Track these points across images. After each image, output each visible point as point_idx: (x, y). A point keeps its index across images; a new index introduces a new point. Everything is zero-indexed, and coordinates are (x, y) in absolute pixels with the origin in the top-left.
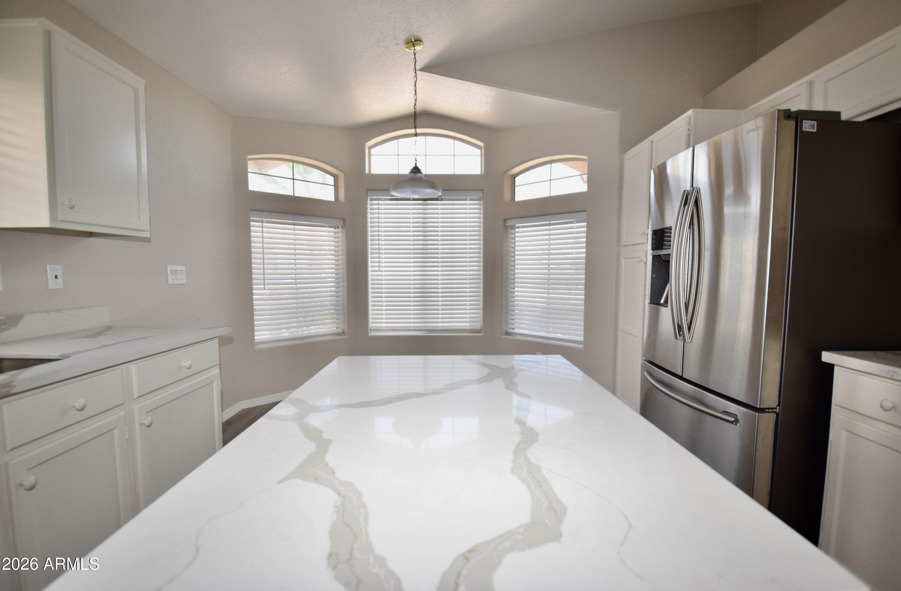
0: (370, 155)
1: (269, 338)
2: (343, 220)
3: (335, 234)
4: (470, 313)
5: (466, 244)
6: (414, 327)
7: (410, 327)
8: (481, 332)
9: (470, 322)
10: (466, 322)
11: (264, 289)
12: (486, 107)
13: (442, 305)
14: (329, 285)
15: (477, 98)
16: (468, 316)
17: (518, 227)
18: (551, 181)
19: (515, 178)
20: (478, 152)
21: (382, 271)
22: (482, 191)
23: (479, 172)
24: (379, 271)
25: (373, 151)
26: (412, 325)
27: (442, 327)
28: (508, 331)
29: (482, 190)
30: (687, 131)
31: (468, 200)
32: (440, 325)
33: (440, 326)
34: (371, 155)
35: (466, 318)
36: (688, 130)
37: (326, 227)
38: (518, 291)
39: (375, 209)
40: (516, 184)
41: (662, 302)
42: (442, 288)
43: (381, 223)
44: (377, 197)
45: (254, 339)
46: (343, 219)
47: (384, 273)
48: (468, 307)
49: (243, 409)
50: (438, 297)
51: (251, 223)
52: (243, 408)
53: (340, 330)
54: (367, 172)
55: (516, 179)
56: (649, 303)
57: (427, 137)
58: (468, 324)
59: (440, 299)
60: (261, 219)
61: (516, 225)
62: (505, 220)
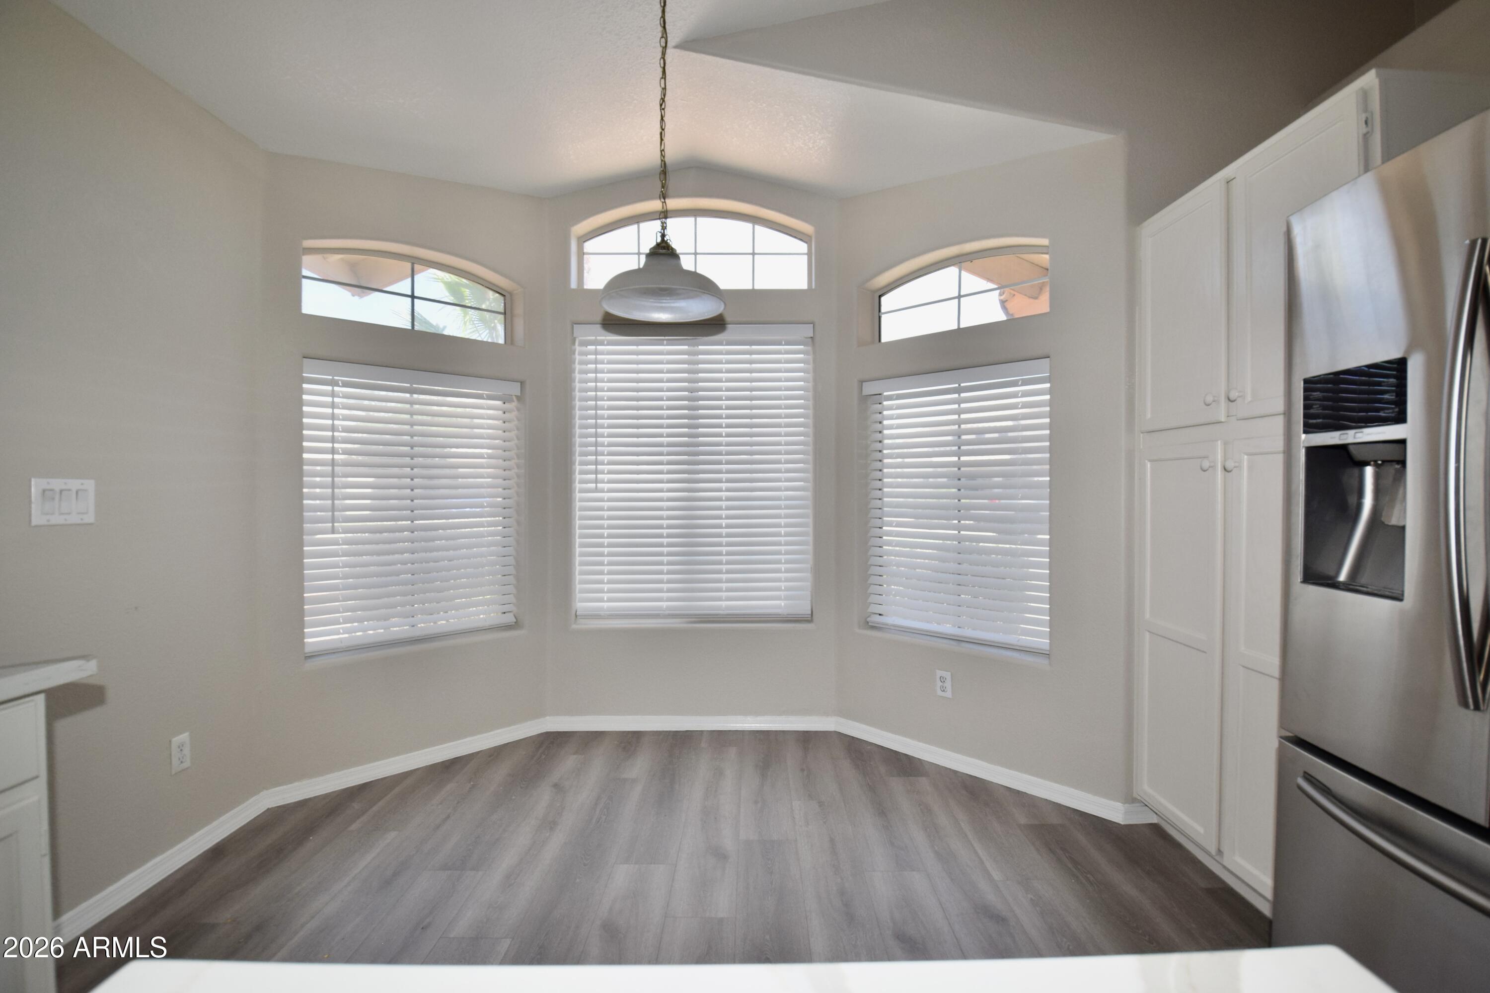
0: (581, 254)
1: (341, 640)
2: (519, 384)
3: (504, 413)
4: (787, 580)
5: (779, 435)
6: (668, 608)
7: (660, 608)
8: (810, 619)
9: (787, 598)
10: (778, 598)
11: (333, 531)
12: (822, 142)
13: (728, 563)
14: (487, 521)
15: (804, 117)
16: (783, 585)
17: (890, 398)
18: (962, 299)
19: (880, 297)
20: (803, 247)
21: (602, 491)
22: (812, 325)
23: (804, 286)
24: (596, 490)
25: (589, 246)
26: (664, 604)
27: (727, 608)
28: (869, 619)
29: (813, 323)
30: (1364, 126)
31: (782, 343)
32: (724, 604)
33: (724, 606)
34: (584, 254)
35: (778, 589)
36: (1366, 123)
37: (484, 399)
38: (889, 534)
39: (590, 362)
40: (883, 310)
41: (1342, 577)
42: (728, 517)
43: (602, 390)
44: (594, 338)
45: (303, 643)
46: (521, 383)
47: (606, 495)
48: (783, 567)
49: (268, 809)
50: (720, 545)
51: (305, 386)
52: (270, 807)
53: (510, 619)
54: (574, 285)
55: (883, 299)
56: (1302, 580)
57: (700, 220)
58: (783, 603)
59: (724, 549)
60: (331, 377)
61: (885, 394)
62: (862, 382)
